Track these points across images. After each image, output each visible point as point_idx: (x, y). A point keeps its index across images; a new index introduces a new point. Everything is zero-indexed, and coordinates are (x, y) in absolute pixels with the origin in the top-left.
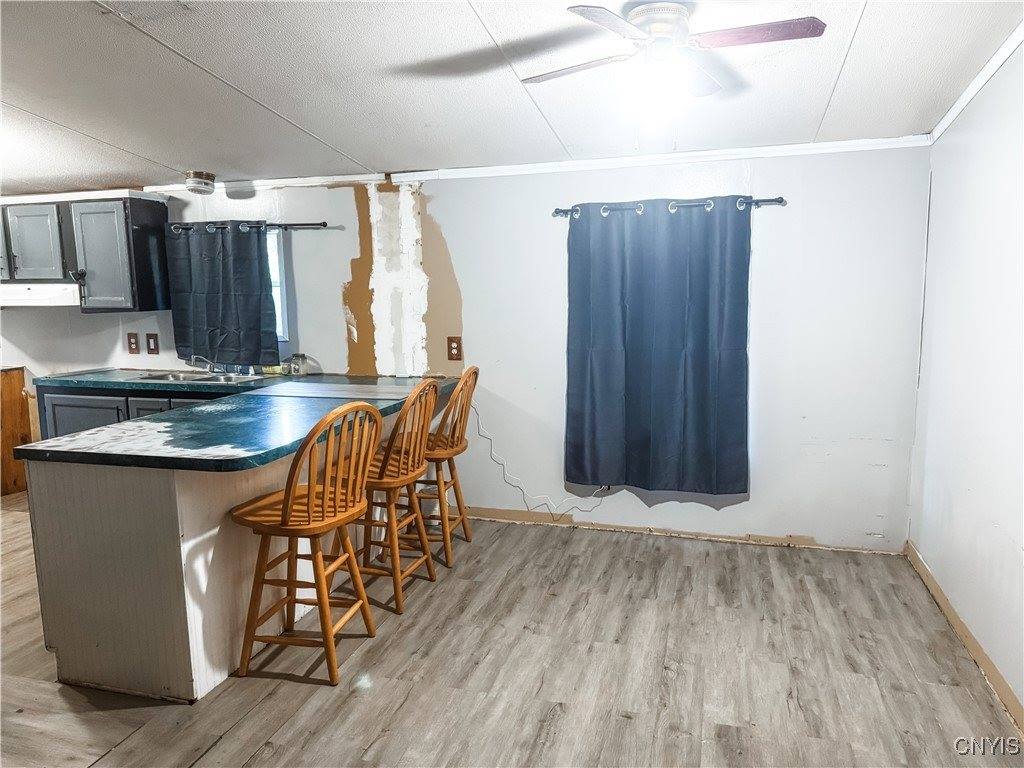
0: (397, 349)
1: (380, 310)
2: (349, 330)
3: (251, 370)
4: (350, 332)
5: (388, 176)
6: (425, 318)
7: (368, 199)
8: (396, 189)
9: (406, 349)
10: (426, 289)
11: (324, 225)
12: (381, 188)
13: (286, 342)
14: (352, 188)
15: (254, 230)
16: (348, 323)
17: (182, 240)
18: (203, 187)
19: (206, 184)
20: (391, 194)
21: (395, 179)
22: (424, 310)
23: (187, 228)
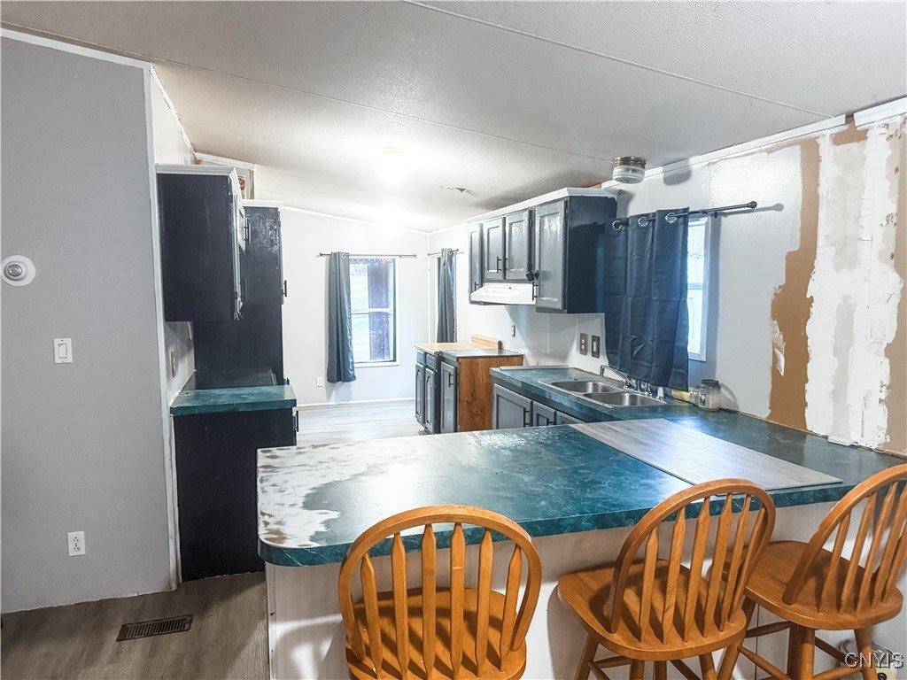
0: (838, 394)
1: (819, 331)
2: (774, 355)
3: (661, 391)
4: (775, 360)
5: (850, 117)
6: (890, 351)
7: (818, 160)
8: (861, 136)
9: (854, 398)
10: (896, 300)
11: (753, 205)
12: (839, 139)
13: (704, 362)
14: (798, 147)
15: (681, 220)
16: (775, 346)
17: (622, 238)
18: (630, 175)
19: (634, 171)
20: (854, 146)
21: (860, 119)
22: (890, 337)
23: (626, 223)
